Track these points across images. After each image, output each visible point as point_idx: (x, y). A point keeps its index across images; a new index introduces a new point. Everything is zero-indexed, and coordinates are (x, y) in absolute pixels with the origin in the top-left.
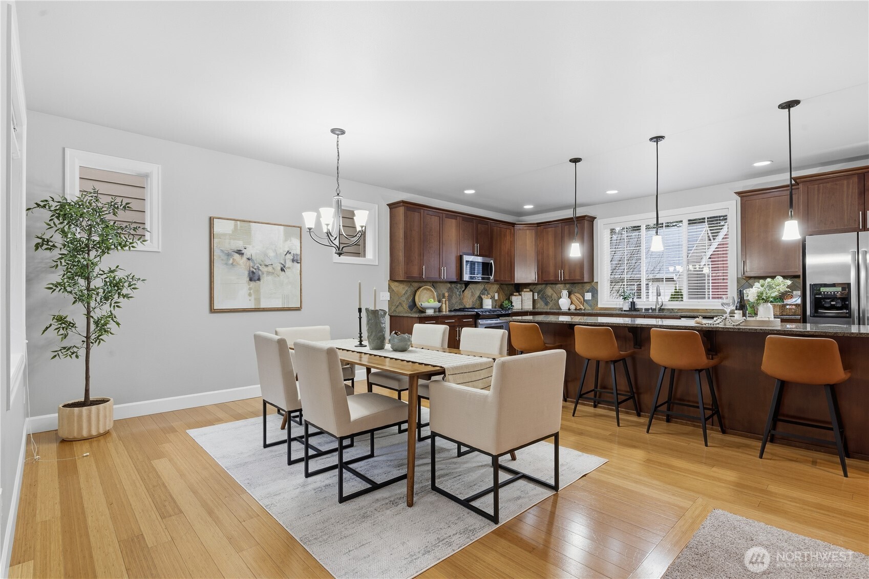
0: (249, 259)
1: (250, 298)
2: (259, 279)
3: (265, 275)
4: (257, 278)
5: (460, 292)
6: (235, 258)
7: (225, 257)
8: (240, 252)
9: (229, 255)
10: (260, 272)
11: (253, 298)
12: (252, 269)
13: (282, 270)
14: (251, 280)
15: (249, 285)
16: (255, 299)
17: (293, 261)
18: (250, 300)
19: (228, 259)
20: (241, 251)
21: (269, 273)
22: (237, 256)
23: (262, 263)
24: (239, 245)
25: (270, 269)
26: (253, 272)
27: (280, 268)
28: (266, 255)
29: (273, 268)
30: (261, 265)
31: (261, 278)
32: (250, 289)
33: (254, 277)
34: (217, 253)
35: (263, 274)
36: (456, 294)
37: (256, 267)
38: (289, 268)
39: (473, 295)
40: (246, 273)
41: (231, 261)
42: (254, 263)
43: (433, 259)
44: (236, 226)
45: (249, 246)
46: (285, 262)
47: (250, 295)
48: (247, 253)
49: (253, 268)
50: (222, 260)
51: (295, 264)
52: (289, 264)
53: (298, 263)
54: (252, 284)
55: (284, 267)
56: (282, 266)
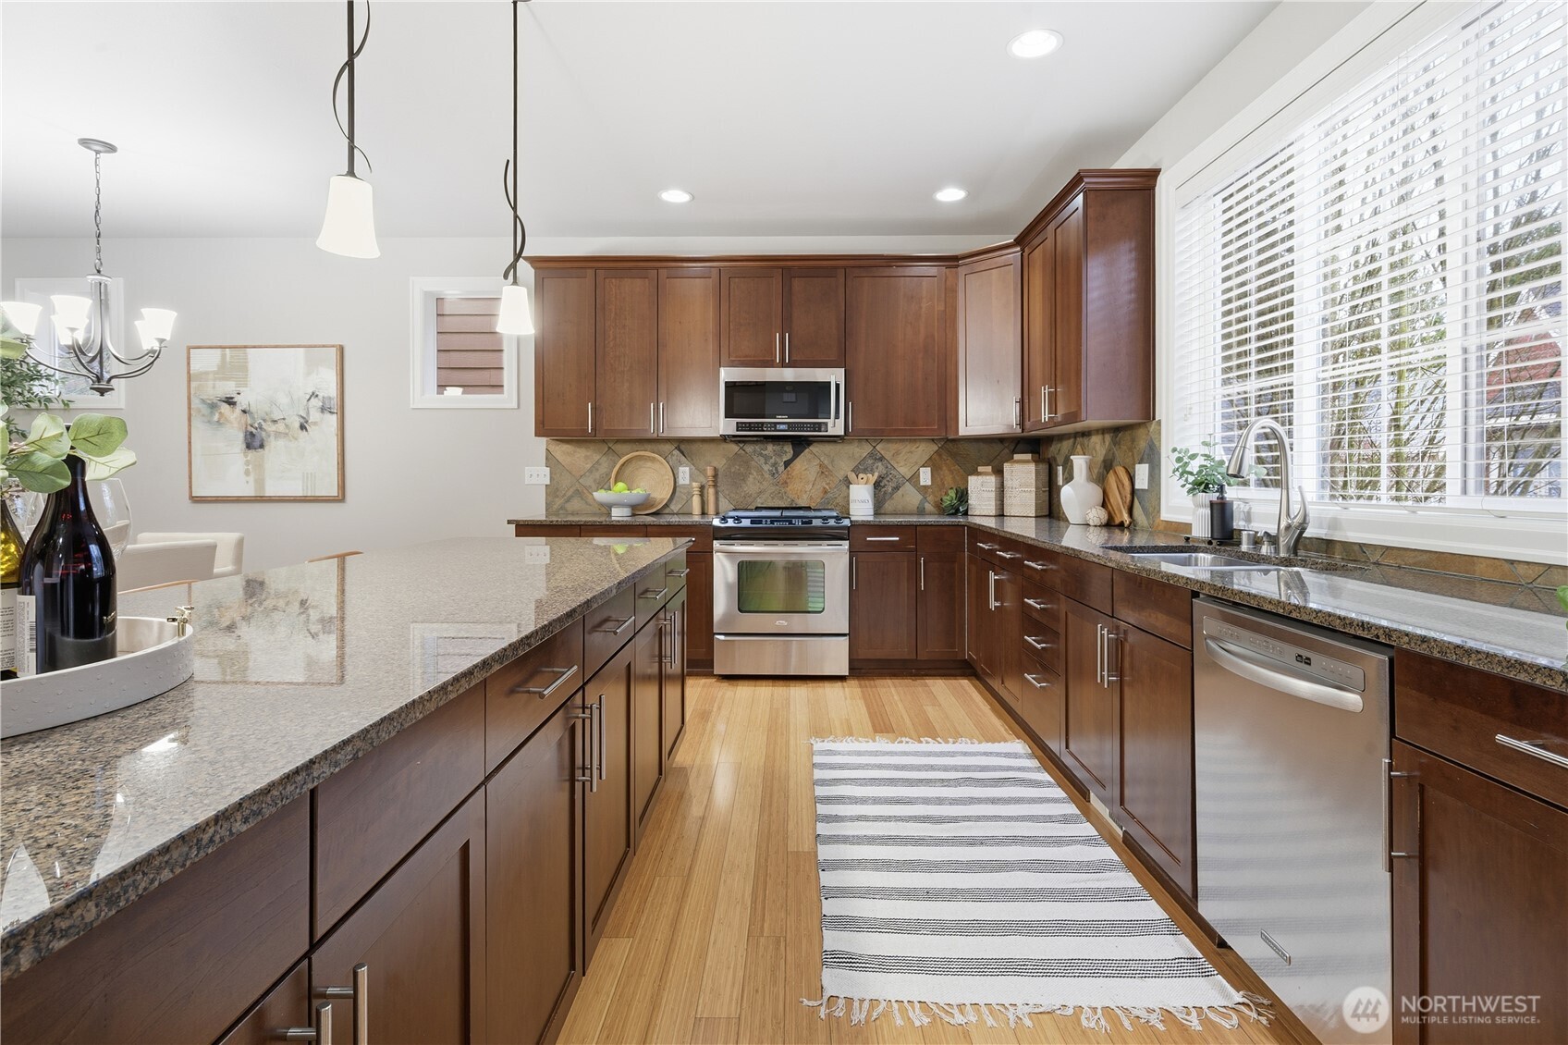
0: (244, 412)
1: (248, 479)
2: (262, 446)
3: (272, 438)
4: (257, 443)
5: (775, 465)
6: (222, 411)
7: (205, 410)
8: (230, 402)
9: (213, 406)
10: (264, 434)
11: (251, 479)
12: (250, 429)
13: (303, 427)
14: (249, 446)
15: (246, 457)
16: (256, 481)
17: (323, 410)
18: (247, 482)
19: (212, 414)
20: (232, 398)
21: (278, 435)
22: (225, 408)
23: (266, 417)
24: (228, 388)
25: (281, 427)
26: (251, 433)
27: (298, 425)
28: (273, 403)
29: (287, 426)
30: (264, 420)
31: (265, 444)
32: (247, 463)
33: (253, 441)
34: (196, 403)
35: (269, 436)
36: (760, 470)
37: (256, 425)
38: (315, 423)
39: (824, 471)
40: (241, 436)
41: (216, 417)
42: (253, 418)
43: (626, 385)
44: (224, 356)
45: (244, 389)
46: (308, 413)
47: (247, 473)
48: (242, 401)
49: (252, 426)
50: (203, 415)
51: (327, 416)
52: (315, 416)
53: (334, 413)
54: (251, 454)
55: (307, 422)
56: (302, 421)
